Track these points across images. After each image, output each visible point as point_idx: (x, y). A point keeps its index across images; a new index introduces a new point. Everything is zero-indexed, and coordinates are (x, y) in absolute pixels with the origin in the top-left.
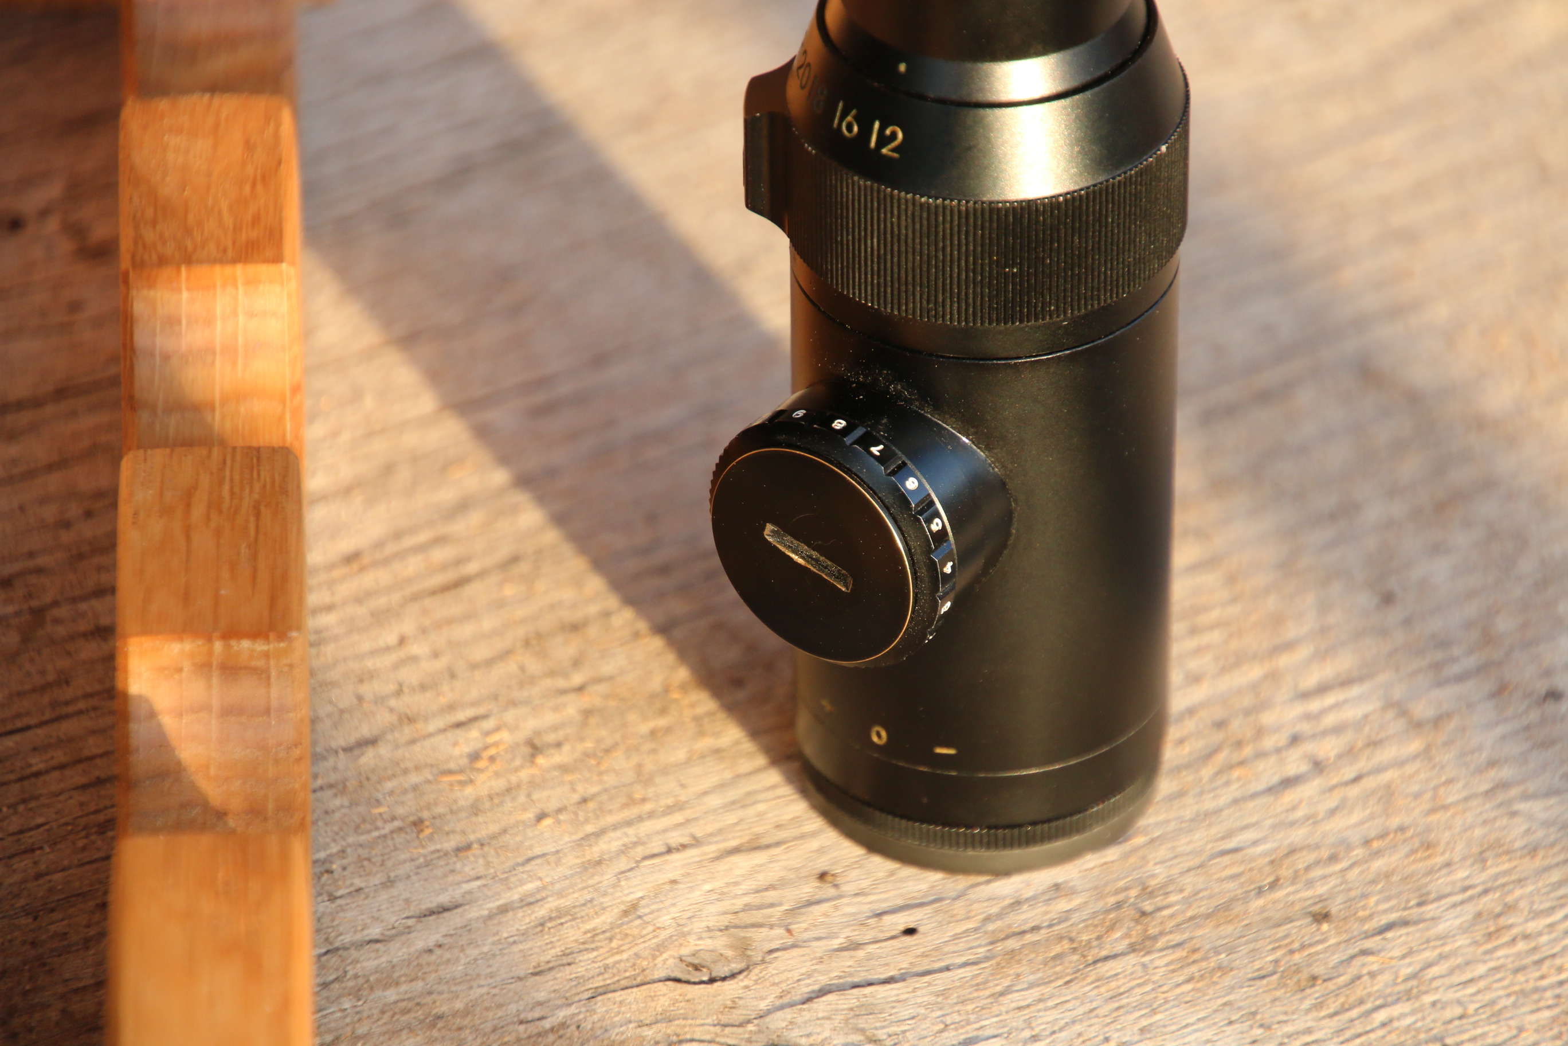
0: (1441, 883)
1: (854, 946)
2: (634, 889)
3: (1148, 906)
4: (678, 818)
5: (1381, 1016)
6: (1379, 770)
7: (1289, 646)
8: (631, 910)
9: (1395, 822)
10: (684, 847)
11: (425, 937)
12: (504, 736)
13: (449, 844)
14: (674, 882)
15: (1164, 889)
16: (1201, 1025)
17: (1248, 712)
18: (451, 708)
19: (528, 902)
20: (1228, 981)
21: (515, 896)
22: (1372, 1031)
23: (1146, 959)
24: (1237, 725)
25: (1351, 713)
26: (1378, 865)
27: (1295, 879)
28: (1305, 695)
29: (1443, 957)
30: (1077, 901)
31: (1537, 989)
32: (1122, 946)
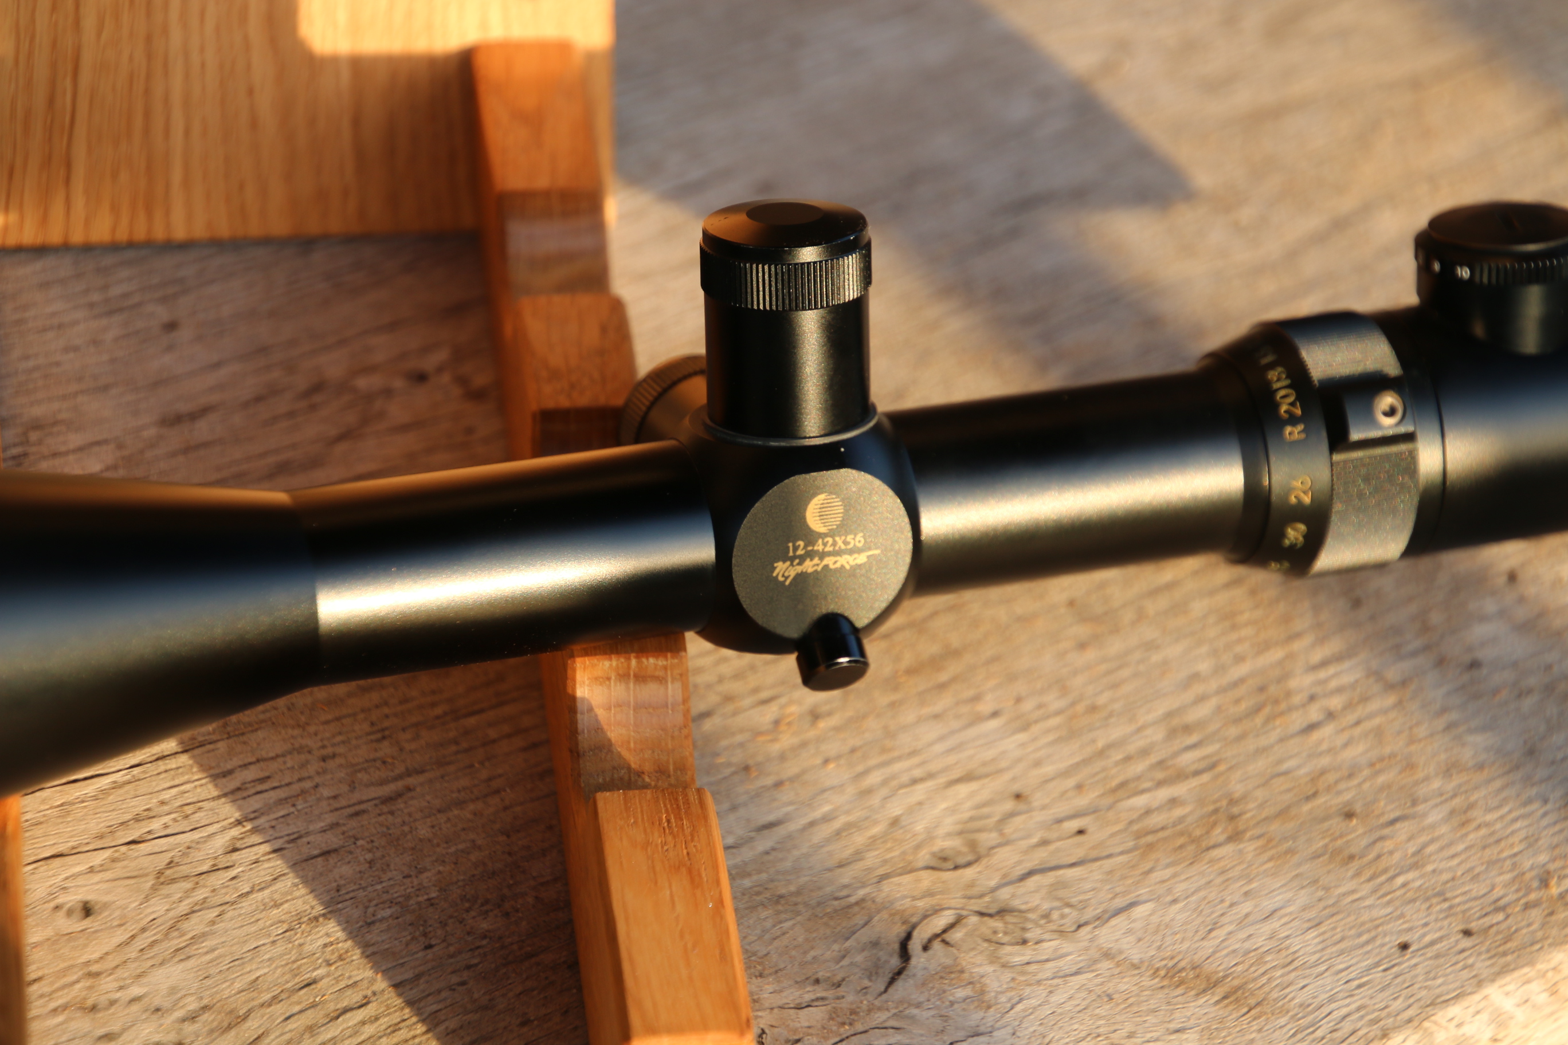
0: (1422, 791)
1: (1044, 843)
2: (895, 809)
3: (1235, 810)
4: (915, 760)
5: (1400, 880)
6: (1370, 716)
7: (1298, 636)
8: (895, 822)
9: (1387, 750)
10: (922, 780)
11: (763, 843)
12: (793, 709)
13: (769, 781)
14: (920, 804)
15: (1244, 798)
16: (1284, 889)
17: (1278, 680)
18: (756, 690)
19: (826, 819)
20: (1296, 859)
21: (817, 814)
22: (1394, 891)
23: (1241, 846)
24: (1273, 690)
25: (1347, 679)
26: (1381, 779)
27: (1328, 789)
28: (1315, 668)
29: (1432, 841)
30: (1187, 809)
31: (1498, 861)
32: (1222, 838)
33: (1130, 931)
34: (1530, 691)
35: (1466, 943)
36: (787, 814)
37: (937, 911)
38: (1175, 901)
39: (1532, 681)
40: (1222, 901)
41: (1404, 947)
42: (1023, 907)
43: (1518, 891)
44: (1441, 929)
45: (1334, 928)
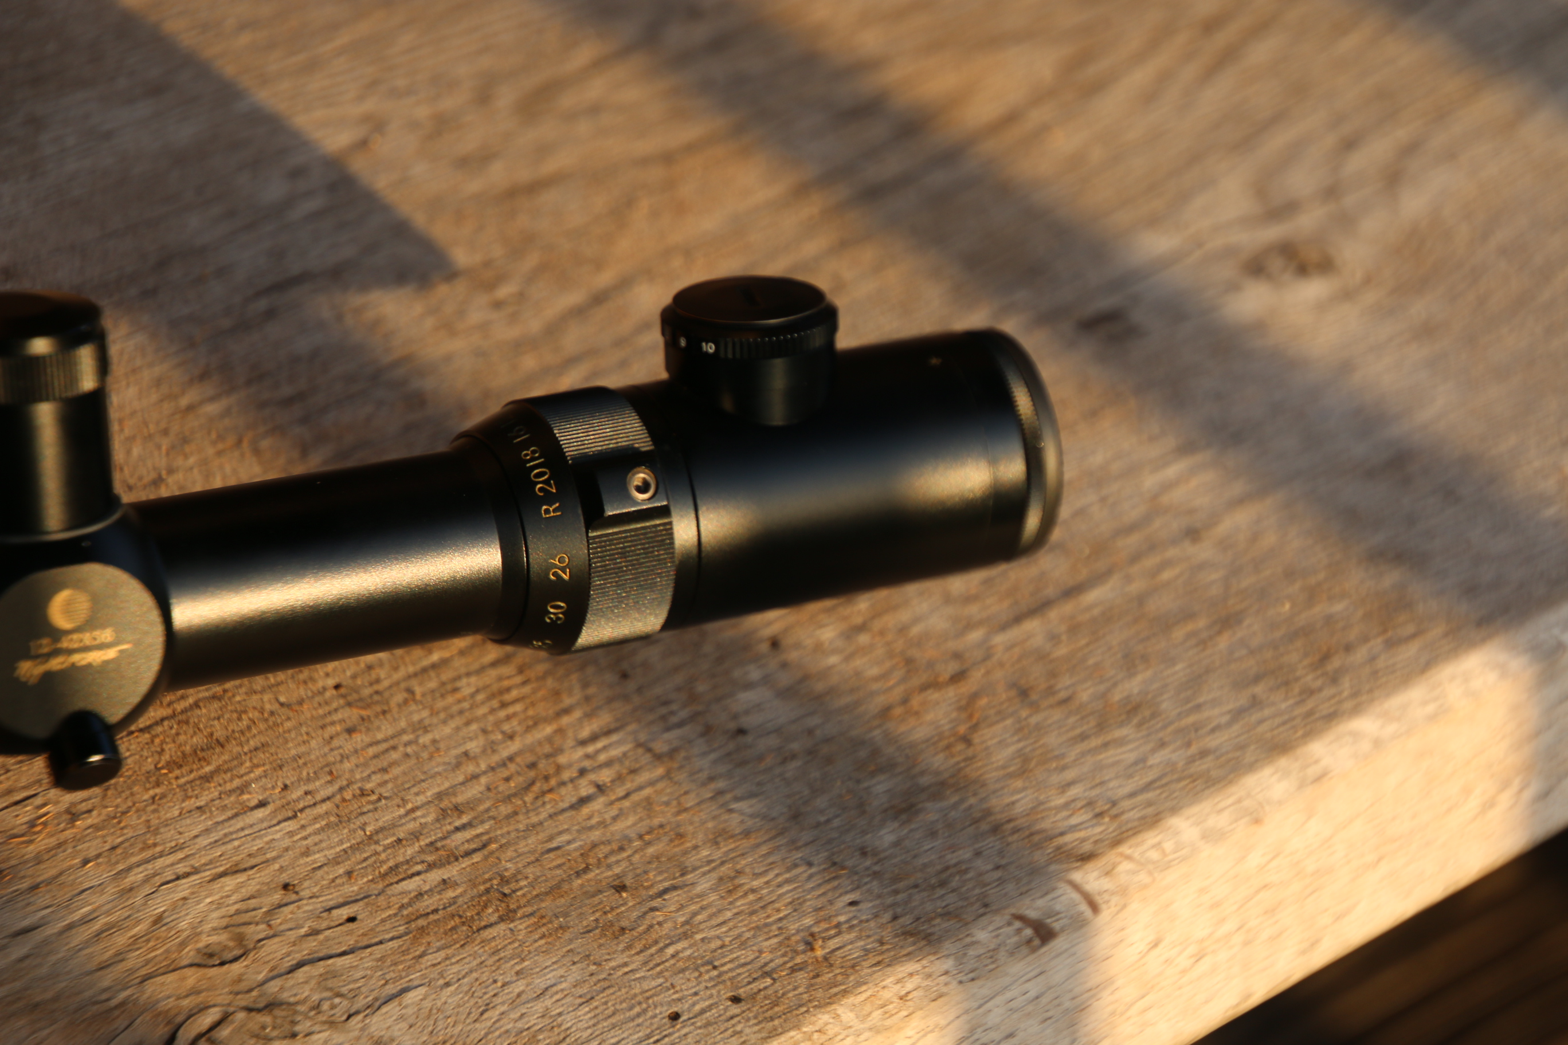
0: (692, 860)
1: (314, 932)
2: (159, 906)
3: (507, 891)
4: (180, 855)
5: (670, 951)
6: (640, 788)
7: (566, 711)
8: (159, 920)
9: (656, 822)
10: (187, 875)
13: (25, 885)
14: (185, 899)
15: (515, 877)
16: (555, 966)
17: (548, 756)
19: (86, 920)
20: (567, 935)
21: (76, 916)
22: (667, 961)
23: (512, 926)
24: (542, 765)
25: (615, 752)
26: (651, 850)
27: (599, 864)
28: (583, 743)
29: (703, 908)
30: (459, 891)
31: (766, 925)
32: (494, 918)
33: (402, 1018)
34: (793, 757)
35: (735, 1009)
36: (43, 918)
37: (203, 1008)
38: (447, 984)
39: (795, 746)
40: (495, 981)
41: (675, 1017)
42: (292, 1000)
43: (784, 955)
44: (711, 996)
45: (606, 1003)
